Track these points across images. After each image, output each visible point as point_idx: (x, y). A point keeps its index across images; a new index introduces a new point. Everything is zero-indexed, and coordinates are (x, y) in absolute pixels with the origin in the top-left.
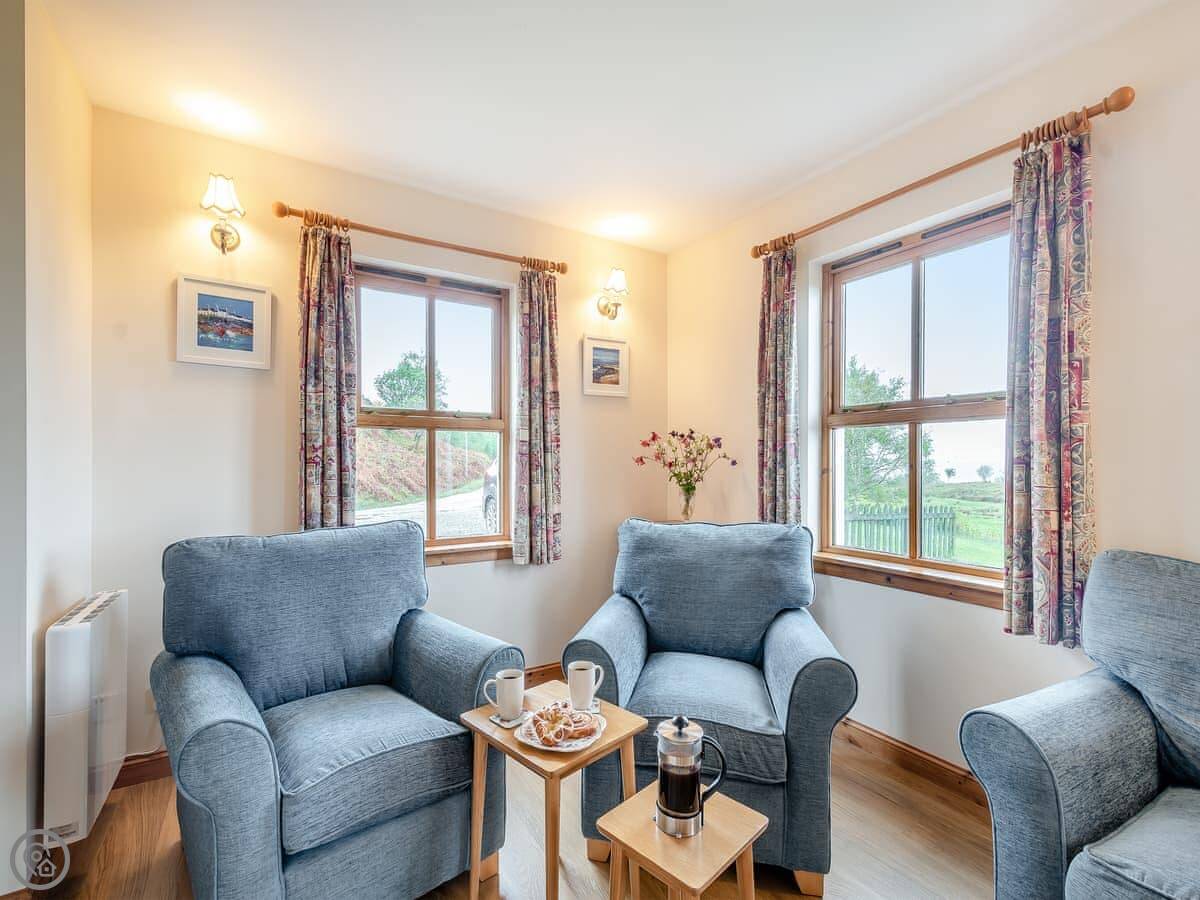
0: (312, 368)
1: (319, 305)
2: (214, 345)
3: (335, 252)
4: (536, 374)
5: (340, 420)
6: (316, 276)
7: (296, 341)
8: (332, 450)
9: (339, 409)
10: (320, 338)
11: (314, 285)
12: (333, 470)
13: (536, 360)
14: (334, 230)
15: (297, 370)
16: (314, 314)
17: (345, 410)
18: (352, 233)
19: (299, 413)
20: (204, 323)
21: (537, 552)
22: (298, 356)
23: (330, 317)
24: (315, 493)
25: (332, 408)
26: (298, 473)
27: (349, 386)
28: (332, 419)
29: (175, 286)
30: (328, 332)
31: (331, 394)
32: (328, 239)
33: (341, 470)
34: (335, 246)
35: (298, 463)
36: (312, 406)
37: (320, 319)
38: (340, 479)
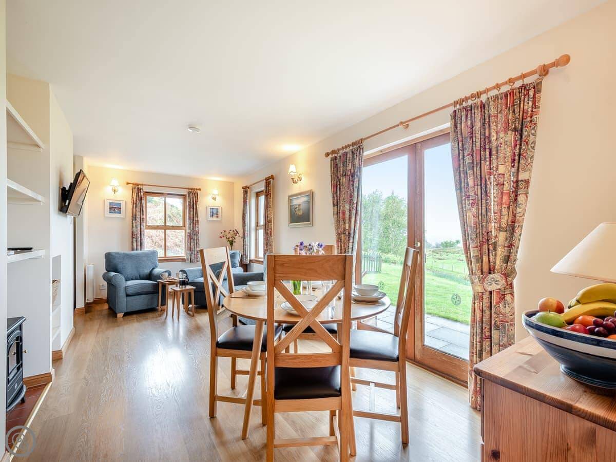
0: (134, 217)
1: (136, 204)
2: (112, 213)
3: (139, 192)
4: (192, 216)
5: (141, 229)
6: (135, 197)
7: (131, 211)
8: (139, 235)
9: (141, 226)
10: (136, 211)
11: (135, 199)
12: (139, 239)
13: (192, 213)
14: (139, 186)
15: (131, 218)
16: (135, 205)
17: (142, 226)
18: (144, 187)
19: (131, 227)
20: (111, 208)
21: (192, 260)
22: (131, 215)
23: (138, 206)
24: (135, 245)
25: (139, 226)
26: (131, 240)
27: (143, 221)
28: (139, 228)
29: (104, 201)
30: (138, 209)
31: (139, 223)
32: (138, 188)
33: (141, 239)
34: (139, 190)
35: (131, 238)
36: (134, 225)
37: (136, 206)
38: (141, 241)
